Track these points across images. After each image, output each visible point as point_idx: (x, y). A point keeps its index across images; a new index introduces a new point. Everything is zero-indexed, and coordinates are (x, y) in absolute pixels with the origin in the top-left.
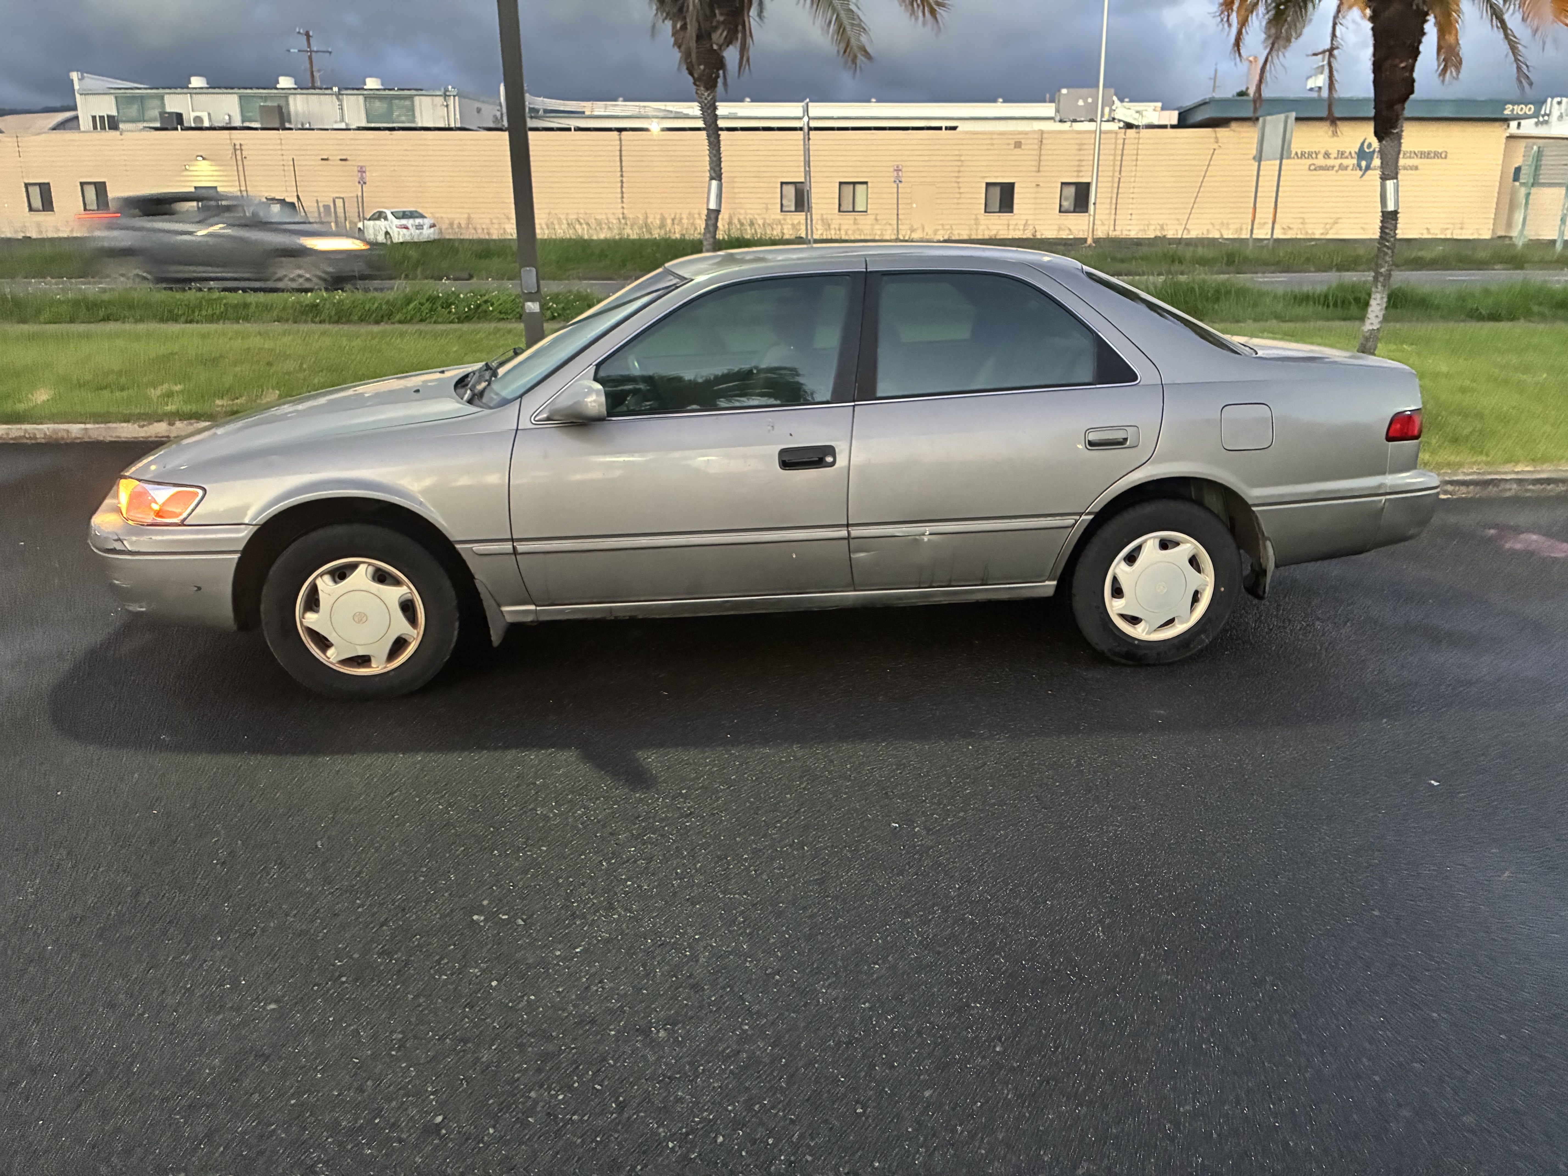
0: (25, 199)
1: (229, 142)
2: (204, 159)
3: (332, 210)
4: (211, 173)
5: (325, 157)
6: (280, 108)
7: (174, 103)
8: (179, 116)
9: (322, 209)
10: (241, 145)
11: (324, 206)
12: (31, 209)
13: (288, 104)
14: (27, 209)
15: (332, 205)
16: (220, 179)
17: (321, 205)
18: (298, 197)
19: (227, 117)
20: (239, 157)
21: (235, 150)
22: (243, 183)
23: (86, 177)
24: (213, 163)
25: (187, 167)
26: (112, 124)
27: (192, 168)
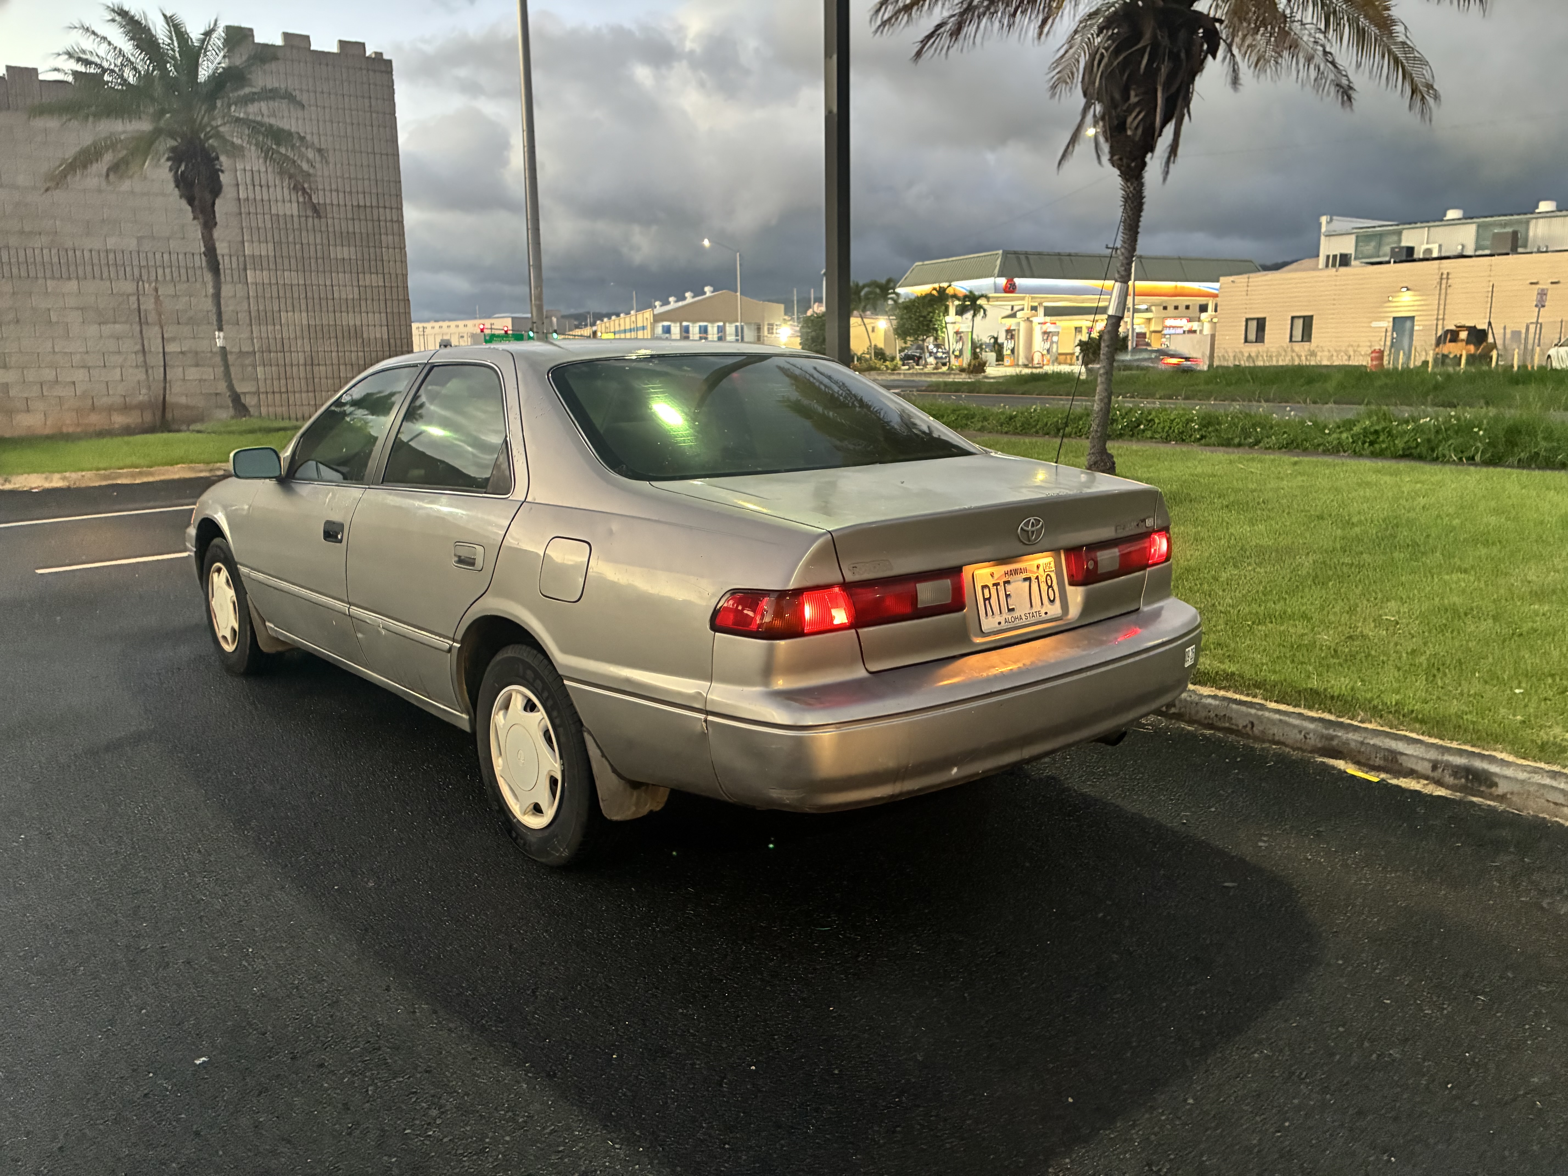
0: (1243, 332)
1: (1437, 271)
2: (1408, 289)
3: (1523, 336)
4: (1412, 303)
5: (1535, 281)
6: (1515, 234)
7: (1412, 238)
8: (1410, 250)
9: (1508, 336)
10: (1448, 274)
11: (1513, 333)
12: (1246, 341)
13: (1527, 230)
14: (1243, 341)
15: (1524, 331)
16: (1420, 308)
17: (1508, 331)
18: (1490, 324)
19: (1460, 247)
20: (1443, 286)
21: (1441, 279)
22: (1441, 312)
23: (1297, 311)
24: (1416, 293)
25: (1390, 299)
26: (1344, 260)
27: (1395, 300)
